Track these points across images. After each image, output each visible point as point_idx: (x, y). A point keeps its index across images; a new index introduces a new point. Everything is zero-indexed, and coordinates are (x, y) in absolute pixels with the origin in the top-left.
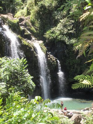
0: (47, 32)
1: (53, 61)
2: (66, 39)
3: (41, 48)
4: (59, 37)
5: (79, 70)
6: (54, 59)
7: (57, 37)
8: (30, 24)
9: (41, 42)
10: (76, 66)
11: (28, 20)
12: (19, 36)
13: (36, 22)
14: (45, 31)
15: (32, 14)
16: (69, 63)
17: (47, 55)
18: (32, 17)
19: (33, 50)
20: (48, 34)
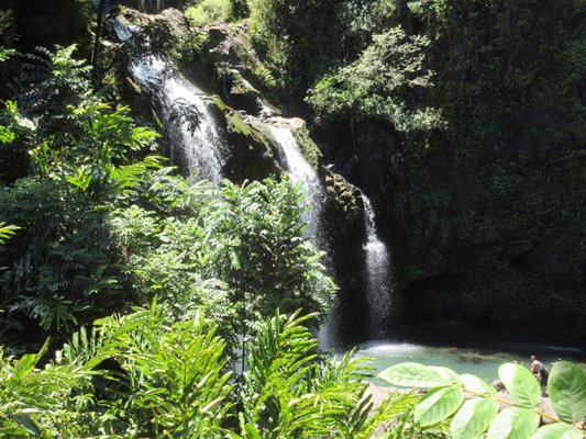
0: (320, 86)
1: (347, 199)
2: (395, 112)
3: (301, 147)
4: (369, 102)
5: (445, 233)
6: (348, 189)
7: (357, 103)
8: (252, 52)
9: (297, 123)
10: (433, 219)
11: (240, 35)
12: (216, 99)
13: (272, 43)
14: (309, 81)
15: (255, 12)
16: (408, 206)
17: (321, 173)
18: (255, 23)
19: (268, 154)
20: (320, 93)
